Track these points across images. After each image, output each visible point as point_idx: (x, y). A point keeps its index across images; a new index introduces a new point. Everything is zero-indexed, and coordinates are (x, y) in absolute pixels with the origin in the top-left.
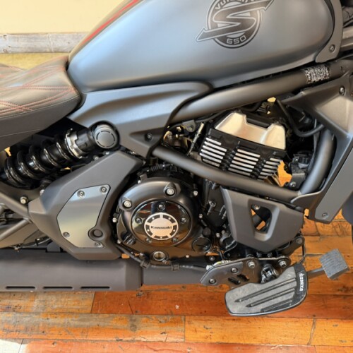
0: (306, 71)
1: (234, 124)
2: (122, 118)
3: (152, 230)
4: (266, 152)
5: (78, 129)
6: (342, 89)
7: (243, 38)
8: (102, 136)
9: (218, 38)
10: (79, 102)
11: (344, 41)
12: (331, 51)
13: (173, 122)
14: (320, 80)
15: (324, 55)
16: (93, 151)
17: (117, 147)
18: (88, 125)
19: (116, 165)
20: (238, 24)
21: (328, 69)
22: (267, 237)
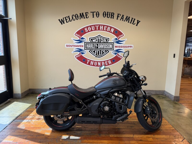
1: (116, 94)
2: (102, 93)
3: (105, 109)
4: (120, 98)
5: (95, 95)
8: (99, 95)
10: (96, 91)
13: (108, 93)
14: (125, 89)
15: (125, 86)
16: (97, 98)
17: (101, 97)
18: (97, 94)
19: (100, 100)
22: (122, 111)
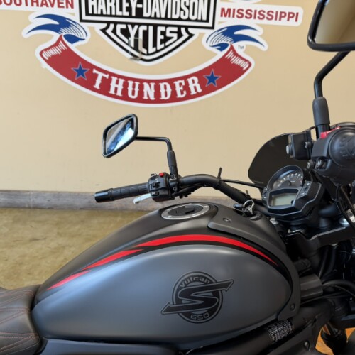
0: (270, 331)
6: (306, 343)
7: (207, 315)
9: (183, 313)
11: (303, 292)
12: (291, 309)
14: (284, 337)
20: (201, 302)
21: (291, 324)
